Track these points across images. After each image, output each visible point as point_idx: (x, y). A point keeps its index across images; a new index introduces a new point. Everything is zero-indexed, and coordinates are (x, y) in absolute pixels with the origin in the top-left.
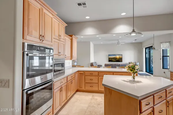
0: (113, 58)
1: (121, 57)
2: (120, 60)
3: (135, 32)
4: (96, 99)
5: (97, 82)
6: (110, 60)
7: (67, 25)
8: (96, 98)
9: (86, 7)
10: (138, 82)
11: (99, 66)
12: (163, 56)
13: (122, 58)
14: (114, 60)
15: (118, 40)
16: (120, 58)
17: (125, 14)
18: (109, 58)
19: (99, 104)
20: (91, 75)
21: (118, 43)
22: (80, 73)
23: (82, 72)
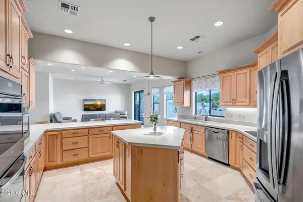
0: (92, 105)
1: (103, 103)
2: (102, 108)
3: (153, 75)
4: (91, 173)
5: (87, 146)
6: (86, 108)
7: (32, 37)
8: (88, 170)
9: (76, 14)
10: (160, 134)
11: (67, 119)
12: (154, 103)
13: (105, 105)
14: (93, 109)
15: (102, 78)
16: (102, 105)
17: (129, 45)
18: (85, 105)
19: (99, 178)
20: (74, 135)
21: (102, 82)
22: (51, 135)
23: (56, 133)
